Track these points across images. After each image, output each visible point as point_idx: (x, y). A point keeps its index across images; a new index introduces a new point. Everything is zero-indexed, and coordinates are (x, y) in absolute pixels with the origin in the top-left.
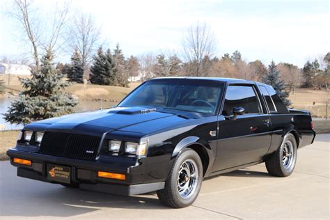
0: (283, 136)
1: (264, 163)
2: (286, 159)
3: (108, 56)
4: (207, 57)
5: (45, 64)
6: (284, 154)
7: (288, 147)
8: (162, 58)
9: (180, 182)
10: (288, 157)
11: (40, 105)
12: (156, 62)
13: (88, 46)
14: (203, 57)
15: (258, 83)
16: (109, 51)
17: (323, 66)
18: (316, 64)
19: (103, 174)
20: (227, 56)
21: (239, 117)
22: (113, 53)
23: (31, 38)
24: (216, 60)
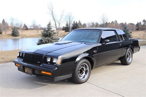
0: (127, 50)
1: (120, 61)
2: (129, 58)
3: (76, 23)
4: (106, 22)
5: (49, 27)
6: (128, 56)
7: (129, 54)
8: (93, 23)
9: (80, 73)
10: (129, 57)
11: (47, 40)
12: (91, 24)
13: (71, 21)
14: (105, 23)
15: (116, 29)
16: (77, 22)
17: (142, 23)
18: (140, 23)
19: (43, 72)
20: (113, 22)
21: (107, 44)
22: (78, 22)
23: (54, 20)
24: (109, 23)
